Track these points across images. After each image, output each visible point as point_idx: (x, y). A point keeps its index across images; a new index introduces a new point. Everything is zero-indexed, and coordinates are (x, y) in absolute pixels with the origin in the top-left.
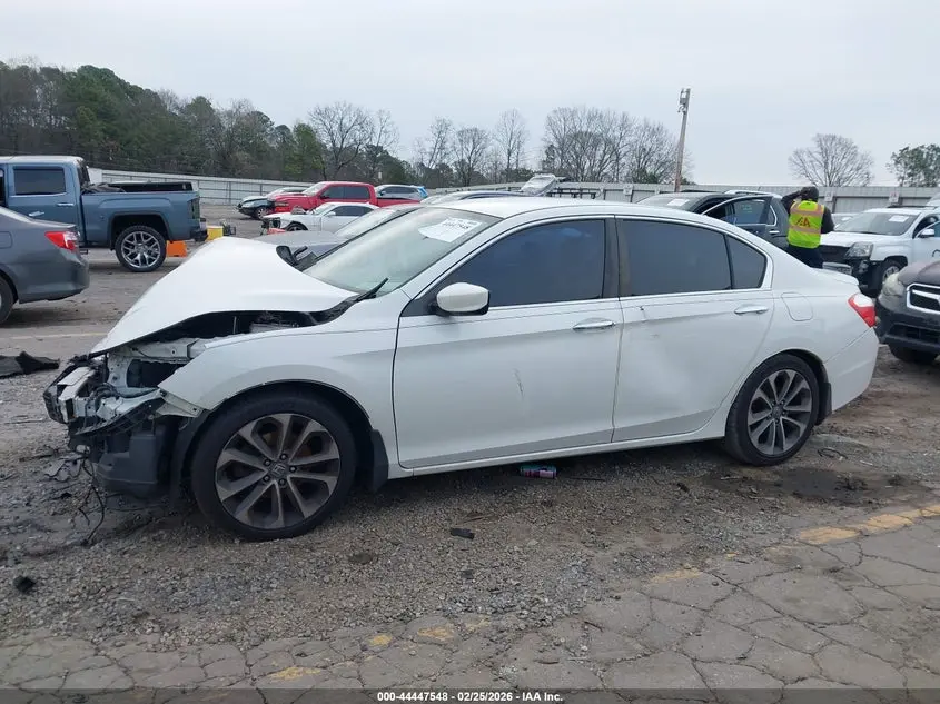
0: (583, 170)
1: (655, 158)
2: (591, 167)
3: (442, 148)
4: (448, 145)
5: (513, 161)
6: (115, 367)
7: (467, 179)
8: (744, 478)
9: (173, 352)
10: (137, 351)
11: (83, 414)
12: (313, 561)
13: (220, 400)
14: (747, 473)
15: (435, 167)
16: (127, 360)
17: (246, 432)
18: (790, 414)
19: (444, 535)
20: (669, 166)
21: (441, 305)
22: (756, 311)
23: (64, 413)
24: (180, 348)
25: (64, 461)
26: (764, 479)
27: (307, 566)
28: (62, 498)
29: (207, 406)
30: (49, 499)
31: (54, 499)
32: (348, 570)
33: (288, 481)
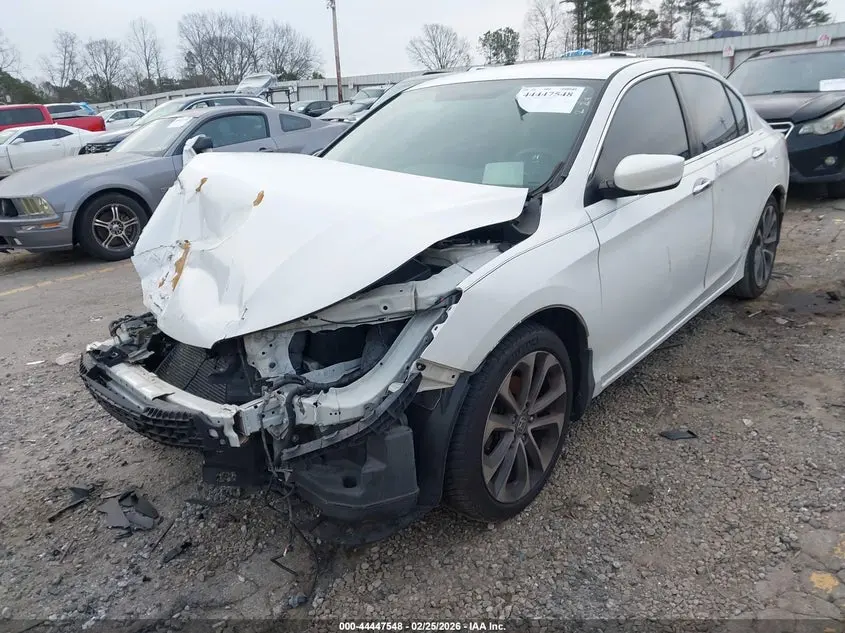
0: (224, 74)
1: (289, 58)
2: (232, 70)
3: (72, 63)
4: (77, 59)
5: (153, 70)
6: (267, 349)
7: (107, 93)
8: (763, 311)
9: (385, 308)
10: (316, 318)
11: (256, 428)
12: (604, 518)
13: (485, 354)
14: (756, 307)
15: (68, 84)
16: (284, 335)
17: (504, 389)
18: (767, 246)
19: (668, 443)
20: (303, 64)
21: (621, 185)
22: (761, 154)
23: (232, 435)
24: (400, 300)
25: (116, 501)
26: (772, 308)
27: (608, 527)
28: (183, 552)
29: (472, 366)
30: (166, 560)
31: (174, 558)
32: (648, 515)
33: (530, 435)
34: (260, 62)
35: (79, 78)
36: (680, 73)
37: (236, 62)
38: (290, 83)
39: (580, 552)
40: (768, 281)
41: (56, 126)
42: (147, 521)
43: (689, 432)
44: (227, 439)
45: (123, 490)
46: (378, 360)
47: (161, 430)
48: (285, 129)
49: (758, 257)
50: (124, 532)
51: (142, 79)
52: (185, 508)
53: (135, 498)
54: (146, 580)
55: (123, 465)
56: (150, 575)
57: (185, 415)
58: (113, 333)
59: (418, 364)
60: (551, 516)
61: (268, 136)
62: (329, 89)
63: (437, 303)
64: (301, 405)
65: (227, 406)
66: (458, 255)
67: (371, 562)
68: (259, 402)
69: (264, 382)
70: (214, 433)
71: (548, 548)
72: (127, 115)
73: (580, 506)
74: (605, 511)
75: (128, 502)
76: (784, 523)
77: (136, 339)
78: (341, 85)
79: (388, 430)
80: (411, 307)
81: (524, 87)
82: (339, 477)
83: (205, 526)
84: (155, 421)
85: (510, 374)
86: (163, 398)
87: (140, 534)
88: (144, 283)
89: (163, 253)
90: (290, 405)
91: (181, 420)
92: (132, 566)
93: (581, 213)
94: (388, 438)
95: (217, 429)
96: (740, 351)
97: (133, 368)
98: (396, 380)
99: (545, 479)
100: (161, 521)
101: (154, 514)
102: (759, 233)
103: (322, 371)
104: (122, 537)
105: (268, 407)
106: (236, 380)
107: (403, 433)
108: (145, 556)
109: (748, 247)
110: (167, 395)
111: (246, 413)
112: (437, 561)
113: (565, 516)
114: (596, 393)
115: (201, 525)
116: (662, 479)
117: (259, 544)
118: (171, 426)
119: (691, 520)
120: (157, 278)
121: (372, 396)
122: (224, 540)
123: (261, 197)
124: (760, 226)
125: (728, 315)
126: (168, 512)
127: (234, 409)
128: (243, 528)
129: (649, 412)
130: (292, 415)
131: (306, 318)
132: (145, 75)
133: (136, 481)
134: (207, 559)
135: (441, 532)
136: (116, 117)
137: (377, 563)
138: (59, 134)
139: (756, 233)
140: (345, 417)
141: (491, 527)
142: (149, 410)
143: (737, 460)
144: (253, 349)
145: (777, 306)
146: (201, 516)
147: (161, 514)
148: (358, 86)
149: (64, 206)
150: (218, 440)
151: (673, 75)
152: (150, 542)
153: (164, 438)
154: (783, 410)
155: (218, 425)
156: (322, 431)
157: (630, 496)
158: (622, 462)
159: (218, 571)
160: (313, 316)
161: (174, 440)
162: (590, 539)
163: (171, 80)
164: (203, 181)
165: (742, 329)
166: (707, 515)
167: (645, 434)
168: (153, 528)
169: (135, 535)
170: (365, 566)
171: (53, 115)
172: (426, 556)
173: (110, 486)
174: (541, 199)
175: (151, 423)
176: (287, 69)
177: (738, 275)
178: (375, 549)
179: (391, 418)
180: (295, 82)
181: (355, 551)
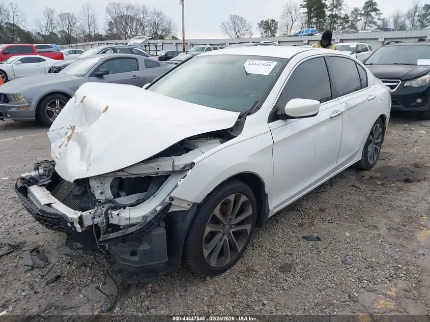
0: (127, 34)
3: (51, 23)
4: (54, 22)
5: (92, 30)
6: (99, 185)
7: (68, 40)
8: (371, 177)
9: (158, 169)
10: (124, 171)
11: (90, 223)
12: (265, 278)
13: (206, 195)
14: (367, 174)
15: (49, 33)
16: (109, 178)
17: (217, 212)
18: (376, 144)
19: (305, 242)
20: (167, 31)
21: (288, 113)
22: (372, 99)
23: (78, 226)
24: (165, 165)
25: (29, 252)
26: (376, 176)
27: (266, 283)
28: (56, 280)
29: (199, 201)
30: (47, 284)
31: (51, 283)
32: (287, 278)
33: (232, 234)
34: (146, 29)
35: (55, 31)
36: (330, 56)
37: (134, 28)
38: (159, 41)
39: (249, 295)
40: (376, 161)
41: (38, 56)
42: (42, 263)
43: (317, 237)
44: (75, 228)
45: (34, 247)
46: (152, 194)
47: (45, 221)
48: (147, 67)
49: (370, 149)
50: (30, 268)
51: (86, 34)
52: (62, 258)
53: (38, 252)
54: (36, 293)
55: (36, 234)
56: (38, 290)
57: (56, 215)
58: (37, 169)
59: (170, 198)
60: (239, 276)
61: (138, 70)
62: (178, 45)
63: (184, 168)
64: (111, 214)
65: (77, 212)
66: (199, 144)
67: (147, 292)
68: (92, 211)
69: (97, 201)
70: (69, 225)
71: (233, 291)
72: (75, 52)
73: (255, 271)
74: (266, 275)
75: (34, 253)
76: (352, 287)
77: (47, 172)
78: (184, 43)
79: (153, 229)
80: (170, 169)
81: (248, 60)
82: (129, 250)
83: (70, 267)
84: (43, 216)
85: (220, 204)
86: (49, 205)
87: (37, 270)
88: (53, 145)
89: (62, 132)
90: (106, 214)
91: (54, 217)
92: (30, 285)
93: (265, 126)
94: (153, 233)
95: (70, 223)
96: (354, 197)
97: (40, 188)
98: (160, 205)
99: (240, 256)
100: (49, 264)
101: (46, 260)
102: (371, 137)
103: (126, 197)
104: (28, 270)
105: (97, 214)
106: (85, 199)
107: (162, 231)
108: (38, 281)
109: (364, 144)
110: (51, 203)
111: (86, 216)
112: (178, 294)
113: (246, 276)
114: (270, 215)
115: (68, 267)
116: (298, 261)
117: (94, 279)
118: (50, 219)
119: (308, 282)
120: (58, 143)
121: (147, 212)
122: (78, 276)
123: (107, 108)
124: (372, 133)
125: (353, 177)
126: (53, 260)
127: (79, 213)
128: (88, 270)
129: (300, 226)
130: (107, 219)
131: (119, 171)
132: (88, 32)
133: (41, 243)
134: (67, 284)
135: (184, 279)
136: (70, 53)
137: (150, 292)
138: (40, 60)
139: (369, 136)
140: (132, 222)
141: (208, 278)
142: (41, 211)
143: (337, 253)
144: (93, 184)
145: (379, 175)
146: (69, 263)
147: (50, 260)
148: (193, 44)
149: (32, 99)
150: (71, 228)
151: (326, 58)
152: (41, 274)
153: (47, 225)
154: (367, 229)
155: (71, 221)
156: (121, 228)
157: (280, 268)
158: (280, 250)
159: (71, 291)
160: (122, 170)
161: (51, 226)
162: (256, 288)
163: (101, 35)
164: (84, 97)
165: (357, 185)
166: (316, 280)
167: (296, 236)
168: (44, 267)
169: (34, 270)
170: (144, 293)
171: (38, 50)
172: (174, 291)
173: (28, 244)
174: (246, 118)
175: (41, 217)
176: (159, 33)
177: (358, 158)
178: (150, 285)
179: (153, 224)
180: (161, 41)
181: (140, 286)
